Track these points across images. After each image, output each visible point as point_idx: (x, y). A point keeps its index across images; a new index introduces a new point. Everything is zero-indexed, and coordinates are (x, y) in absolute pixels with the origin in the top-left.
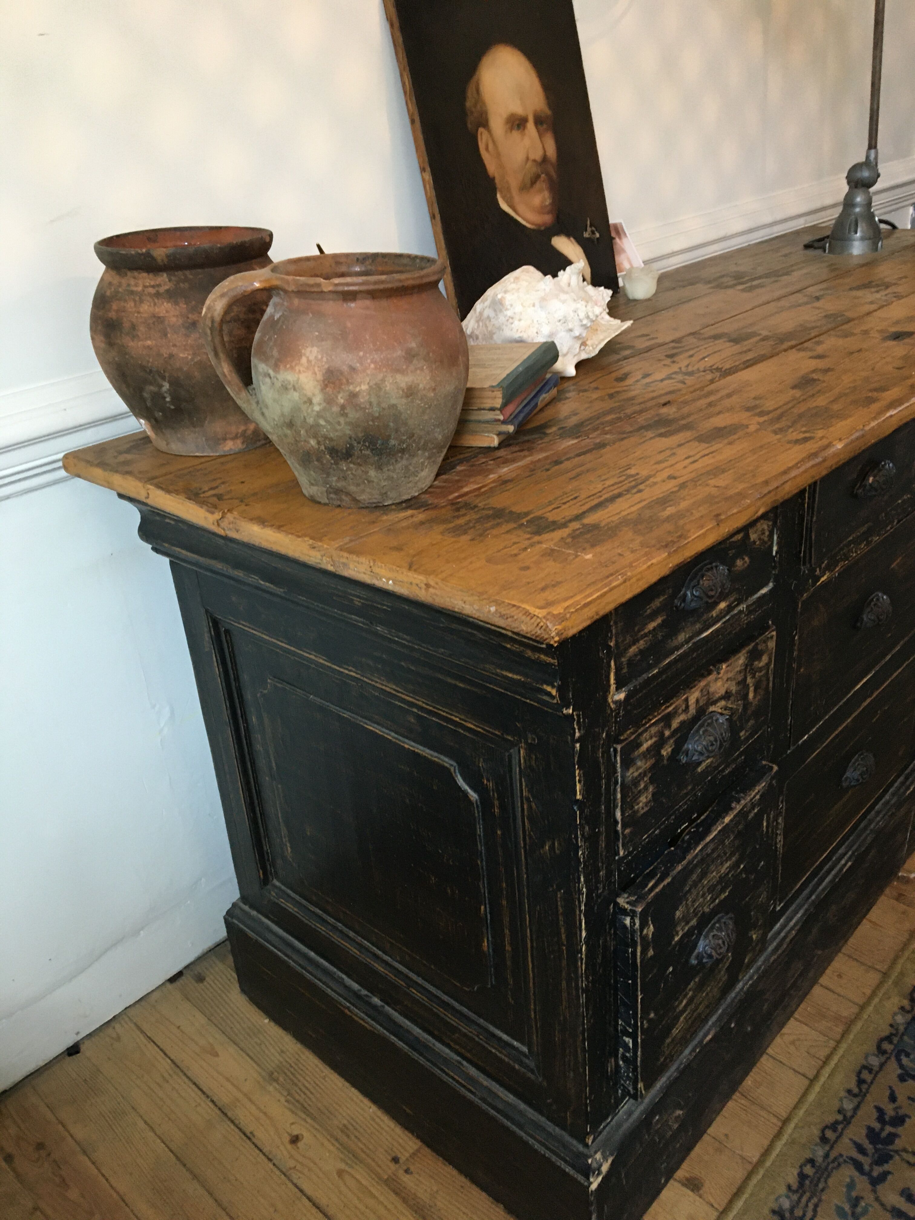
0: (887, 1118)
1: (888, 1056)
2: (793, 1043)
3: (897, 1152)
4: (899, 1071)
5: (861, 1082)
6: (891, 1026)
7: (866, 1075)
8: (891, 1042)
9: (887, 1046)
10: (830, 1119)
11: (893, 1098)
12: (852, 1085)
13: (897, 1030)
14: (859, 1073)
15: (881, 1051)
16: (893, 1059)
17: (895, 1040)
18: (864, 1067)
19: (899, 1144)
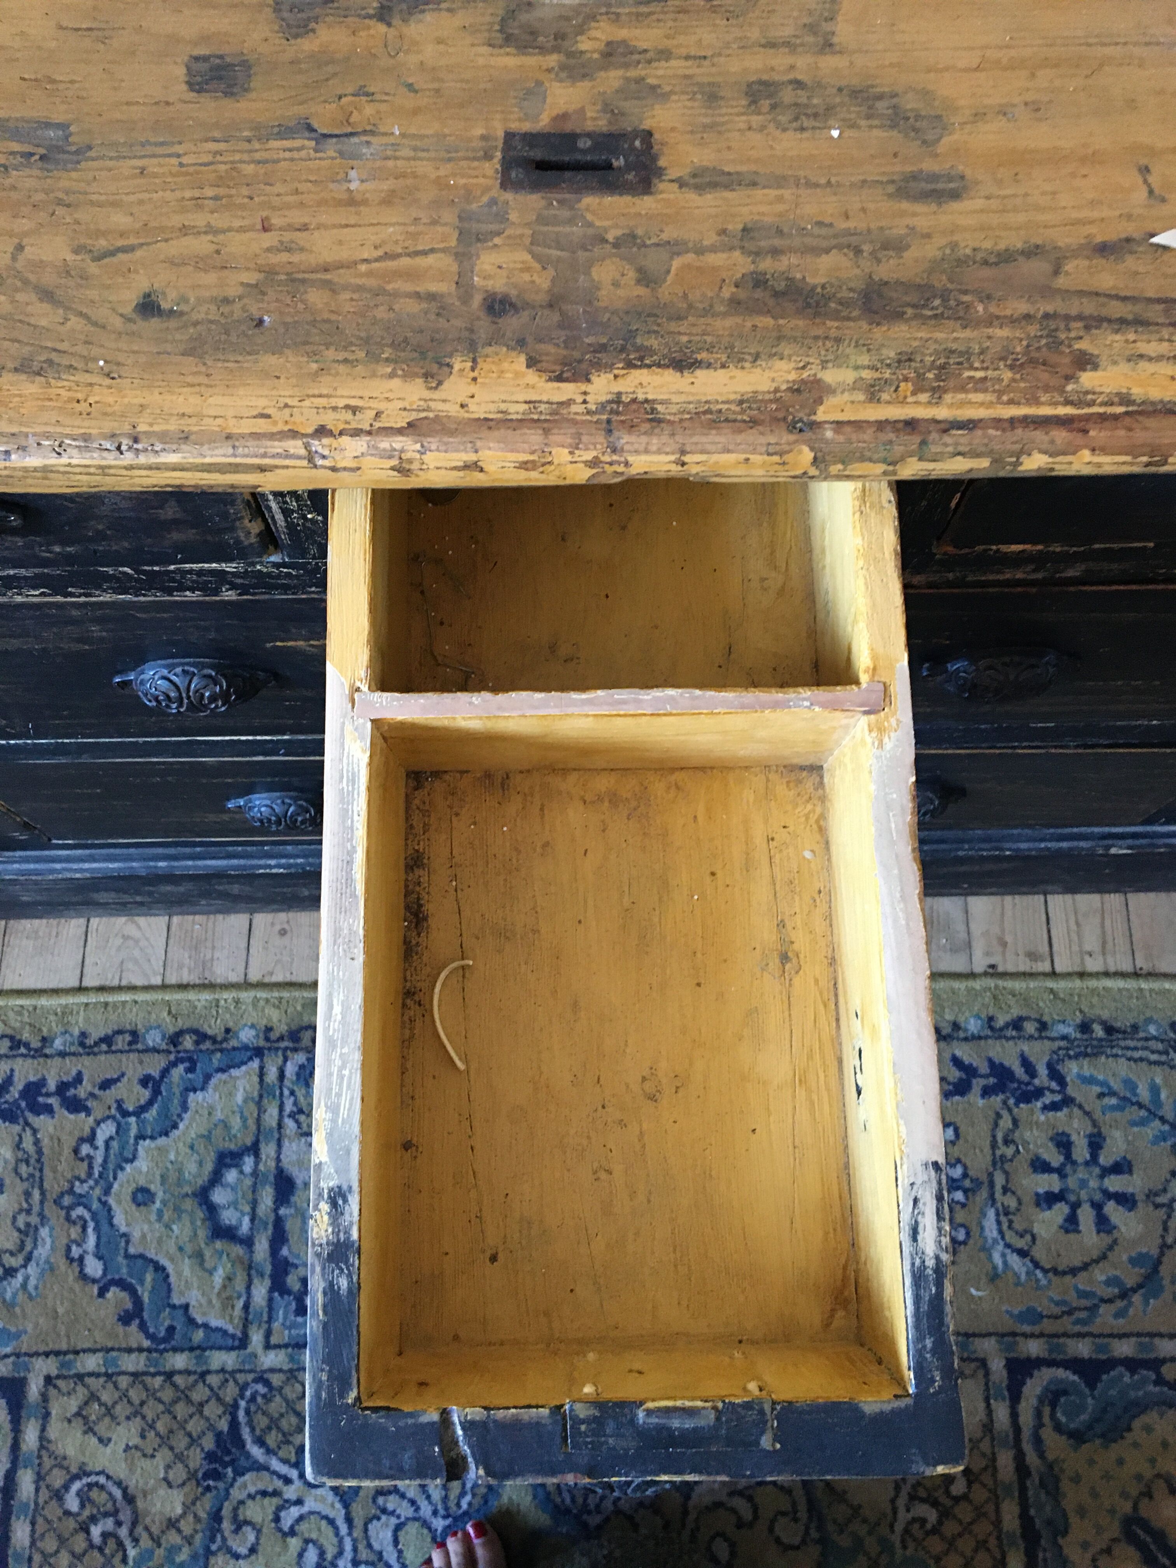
0: (72, 1092)
1: (172, 1049)
2: (126, 938)
3: (27, 1124)
4: (156, 1074)
5: (107, 1040)
6: (228, 1031)
7: (121, 1042)
8: (197, 1043)
9: (188, 1042)
10: (26, 1036)
11: (106, 1085)
12: (95, 1034)
13: (225, 1040)
14: (120, 1032)
15: (175, 1039)
16: (172, 1057)
17: (207, 1045)
18: (134, 1033)
19: (40, 1121)
